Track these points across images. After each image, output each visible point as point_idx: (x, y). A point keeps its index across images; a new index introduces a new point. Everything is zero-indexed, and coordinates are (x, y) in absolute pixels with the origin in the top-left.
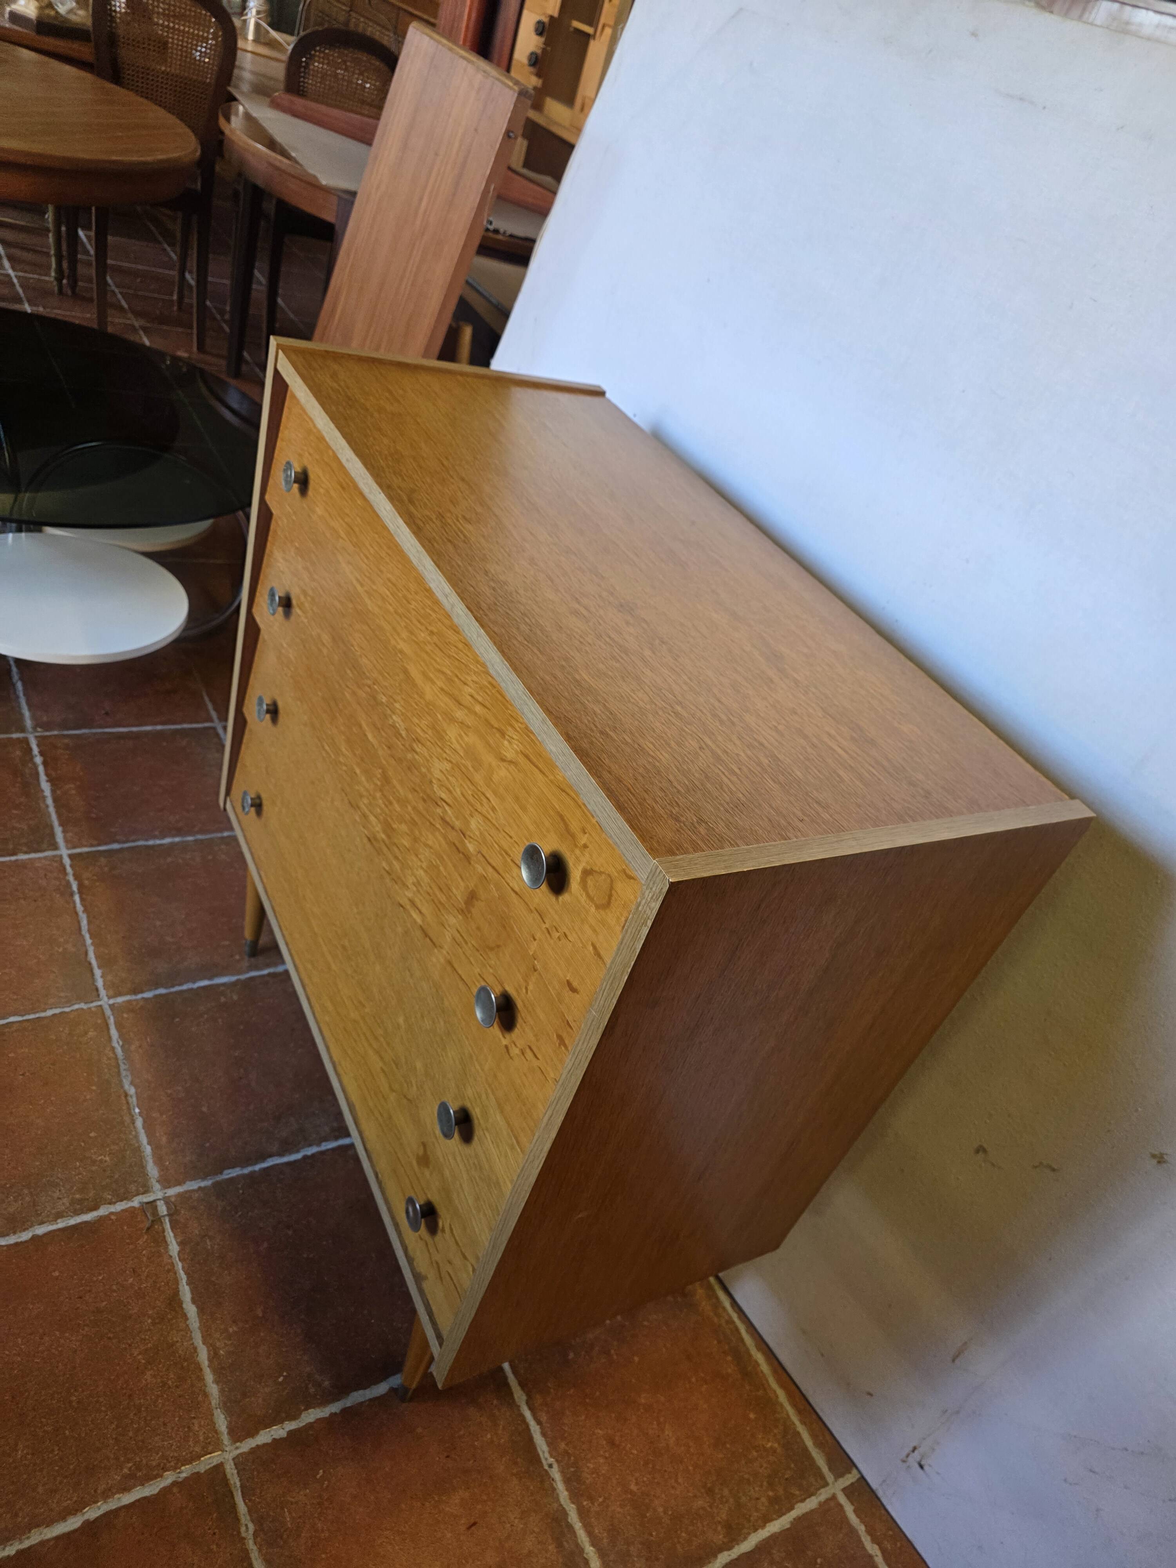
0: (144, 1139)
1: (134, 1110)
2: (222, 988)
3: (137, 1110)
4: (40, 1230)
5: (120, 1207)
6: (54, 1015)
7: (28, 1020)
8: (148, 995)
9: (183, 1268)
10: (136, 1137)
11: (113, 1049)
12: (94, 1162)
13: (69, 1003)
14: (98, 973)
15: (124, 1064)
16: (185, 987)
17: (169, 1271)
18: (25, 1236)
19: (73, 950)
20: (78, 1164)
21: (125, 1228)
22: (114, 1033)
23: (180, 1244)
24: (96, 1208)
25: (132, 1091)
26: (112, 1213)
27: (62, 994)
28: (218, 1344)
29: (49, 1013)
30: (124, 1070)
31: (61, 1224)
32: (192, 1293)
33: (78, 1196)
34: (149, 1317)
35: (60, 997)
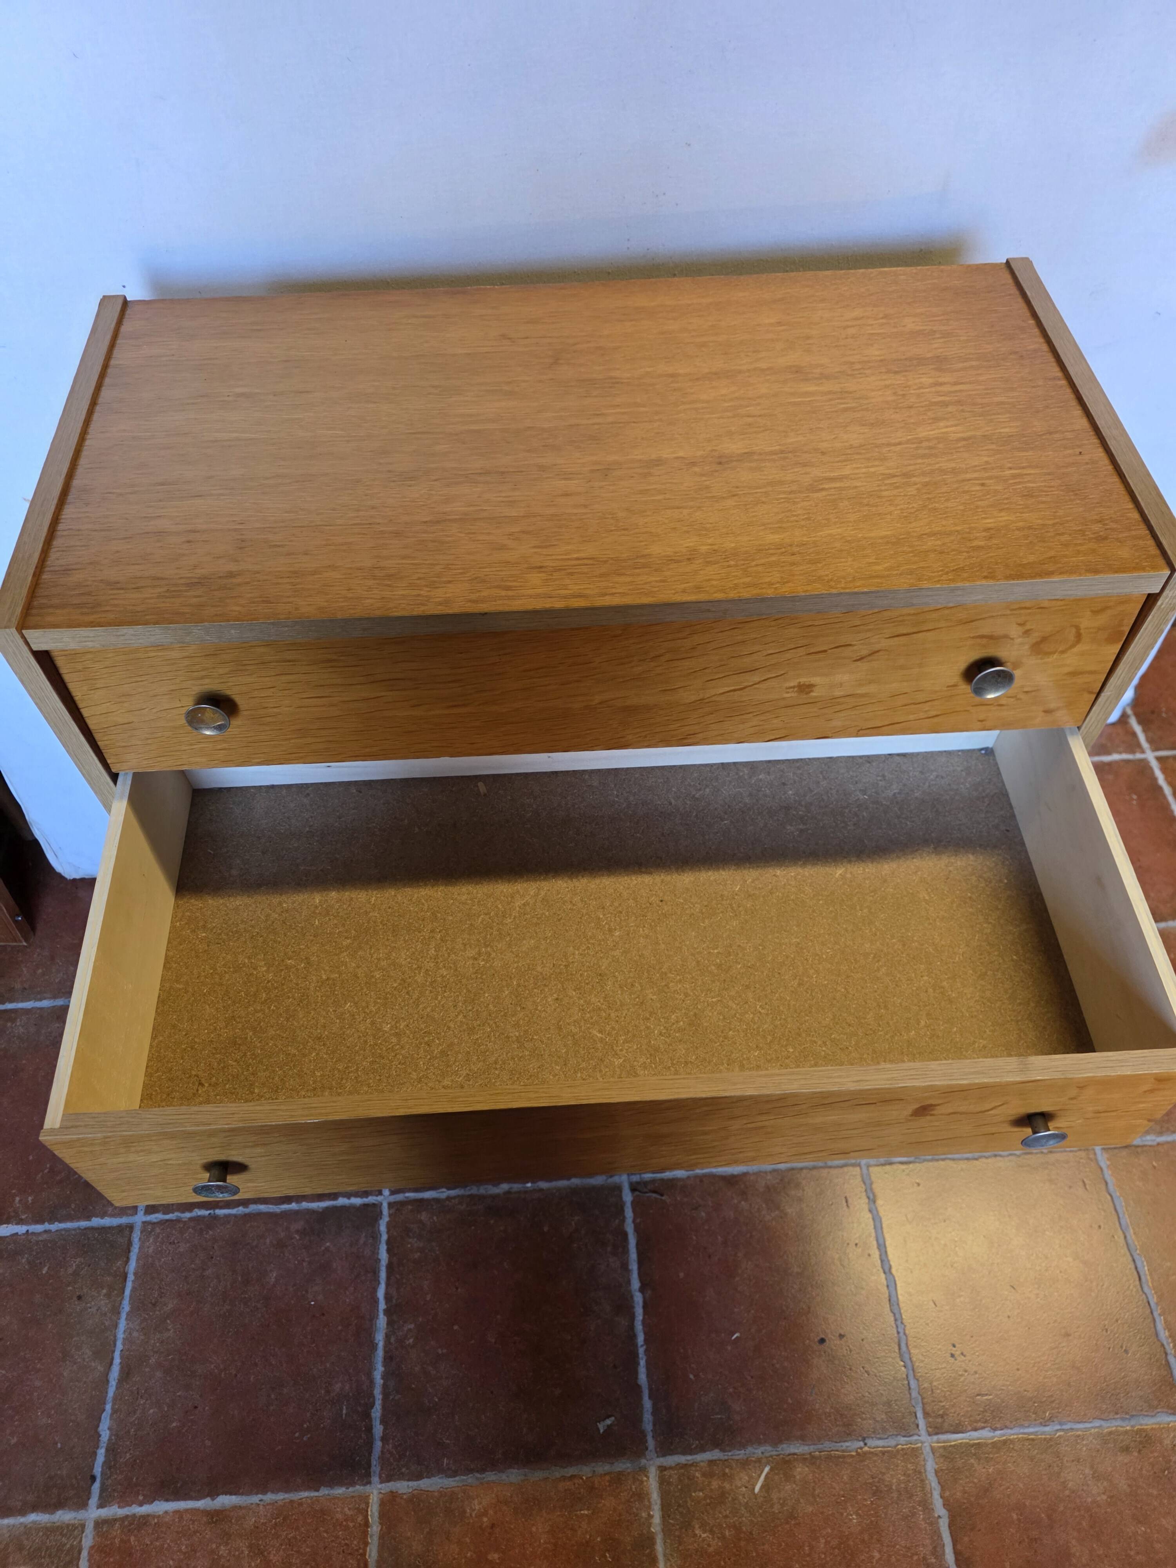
0: (562, 1183)
1: (528, 1188)
3: (529, 1185)
4: (636, 1284)
5: (629, 1213)
6: (389, 1251)
7: (388, 1278)
10: (559, 1189)
11: (449, 1198)
12: (576, 1231)
13: (375, 1237)
15: (470, 1190)
17: (701, 1181)
18: (638, 1298)
19: (302, 1223)
20: (575, 1245)
21: (651, 1211)
22: (429, 1194)
24: (625, 1235)
25: (505, 1187)
26: (634, 1221)
27: (362, 1241)
29: (383, 1255)
30: (478, 1190)
31: (634, 1267)
33: (610, 1249)
34: (740, 1202)
35: (365, 1244)
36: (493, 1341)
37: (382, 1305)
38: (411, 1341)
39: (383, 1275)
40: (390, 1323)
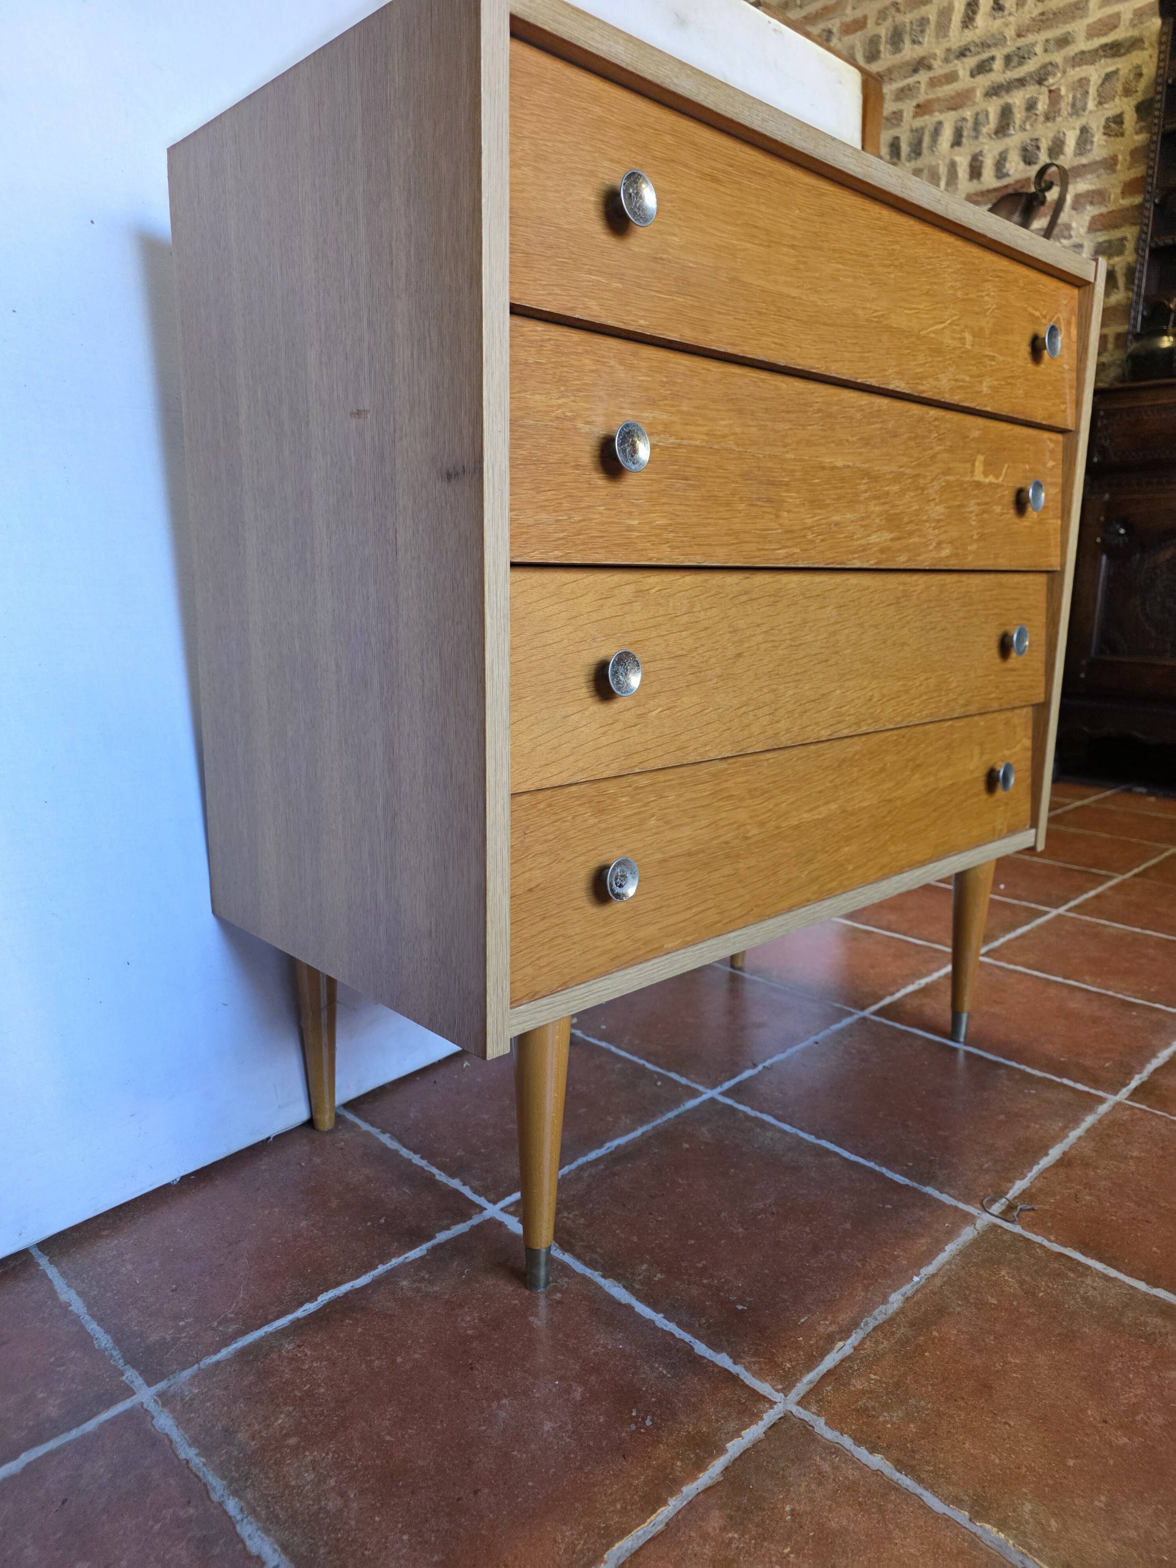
0: (942, 1258)
1: (919, 1282)
2: (637, 1286)
3: (916, 1279)
4: (1142, 1286)
5: (1036, 1238)
6: (873, 1450)
7: (920, 1481)
8: (723, 1360)
9: (1030, 1171)
10: (950, 1261)
11: (857, 1348)
12: (1022, 1283)
13: (835, 1450)
14: (735, 1447)
15: (866, 1324)
16: (671, 1327)
20: (1041, 1294)
22: (830, 1361)
23: (1011, 1181)
24: (1063, 1254)
25: (896, 1297)
26: (1050, 1240)
27: (827, 1468)
28: (1057, 1129)
29: (876, 1461)
30: (875, 1319)
32: (1042, 1157)
33: (1072, 1275)
34: (1096, 1172)
35: (835, 1468)
36: (1126, 1440)
37: (962, 1516)
38: (1053, 1523)
39: (906, 1482)
40: (1002, 1525)
